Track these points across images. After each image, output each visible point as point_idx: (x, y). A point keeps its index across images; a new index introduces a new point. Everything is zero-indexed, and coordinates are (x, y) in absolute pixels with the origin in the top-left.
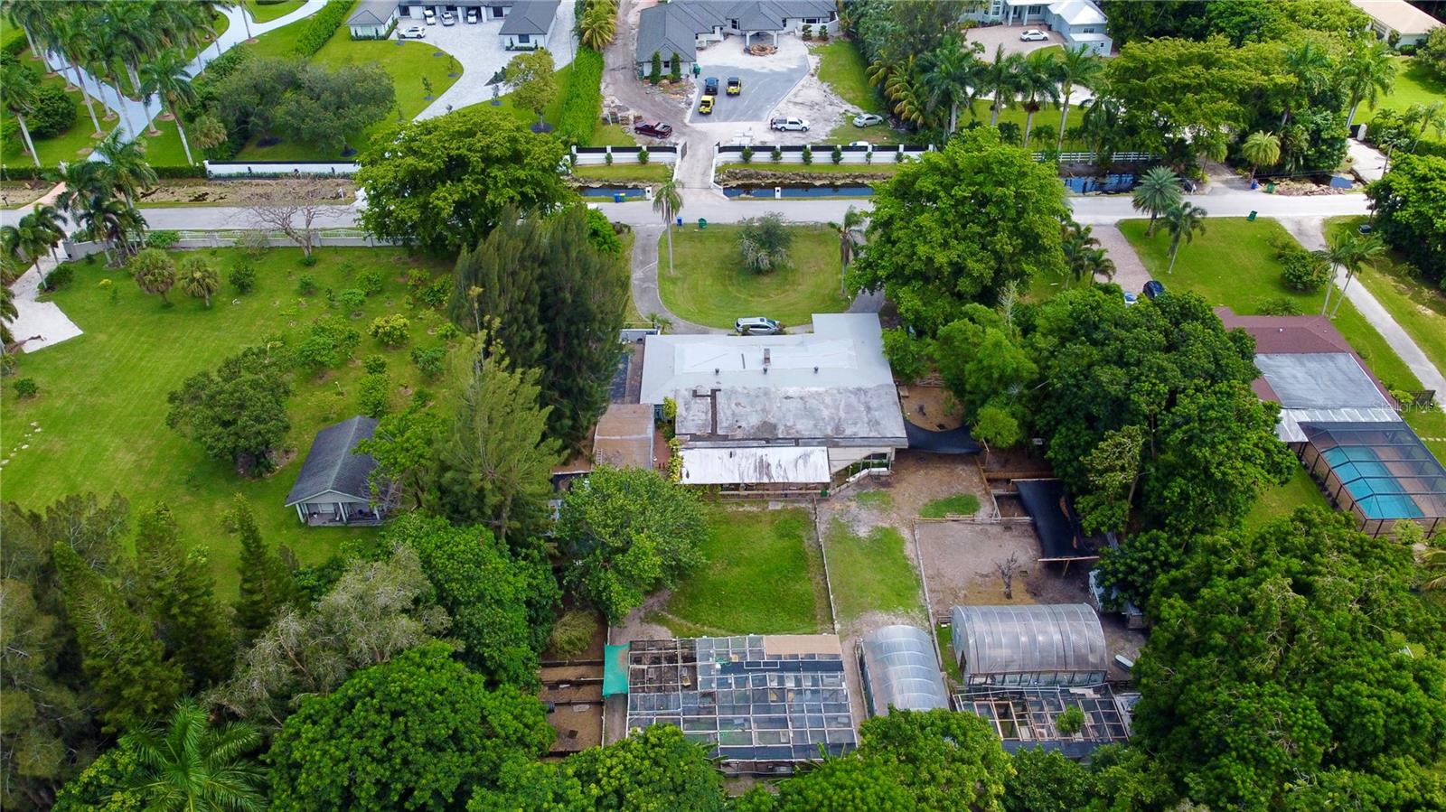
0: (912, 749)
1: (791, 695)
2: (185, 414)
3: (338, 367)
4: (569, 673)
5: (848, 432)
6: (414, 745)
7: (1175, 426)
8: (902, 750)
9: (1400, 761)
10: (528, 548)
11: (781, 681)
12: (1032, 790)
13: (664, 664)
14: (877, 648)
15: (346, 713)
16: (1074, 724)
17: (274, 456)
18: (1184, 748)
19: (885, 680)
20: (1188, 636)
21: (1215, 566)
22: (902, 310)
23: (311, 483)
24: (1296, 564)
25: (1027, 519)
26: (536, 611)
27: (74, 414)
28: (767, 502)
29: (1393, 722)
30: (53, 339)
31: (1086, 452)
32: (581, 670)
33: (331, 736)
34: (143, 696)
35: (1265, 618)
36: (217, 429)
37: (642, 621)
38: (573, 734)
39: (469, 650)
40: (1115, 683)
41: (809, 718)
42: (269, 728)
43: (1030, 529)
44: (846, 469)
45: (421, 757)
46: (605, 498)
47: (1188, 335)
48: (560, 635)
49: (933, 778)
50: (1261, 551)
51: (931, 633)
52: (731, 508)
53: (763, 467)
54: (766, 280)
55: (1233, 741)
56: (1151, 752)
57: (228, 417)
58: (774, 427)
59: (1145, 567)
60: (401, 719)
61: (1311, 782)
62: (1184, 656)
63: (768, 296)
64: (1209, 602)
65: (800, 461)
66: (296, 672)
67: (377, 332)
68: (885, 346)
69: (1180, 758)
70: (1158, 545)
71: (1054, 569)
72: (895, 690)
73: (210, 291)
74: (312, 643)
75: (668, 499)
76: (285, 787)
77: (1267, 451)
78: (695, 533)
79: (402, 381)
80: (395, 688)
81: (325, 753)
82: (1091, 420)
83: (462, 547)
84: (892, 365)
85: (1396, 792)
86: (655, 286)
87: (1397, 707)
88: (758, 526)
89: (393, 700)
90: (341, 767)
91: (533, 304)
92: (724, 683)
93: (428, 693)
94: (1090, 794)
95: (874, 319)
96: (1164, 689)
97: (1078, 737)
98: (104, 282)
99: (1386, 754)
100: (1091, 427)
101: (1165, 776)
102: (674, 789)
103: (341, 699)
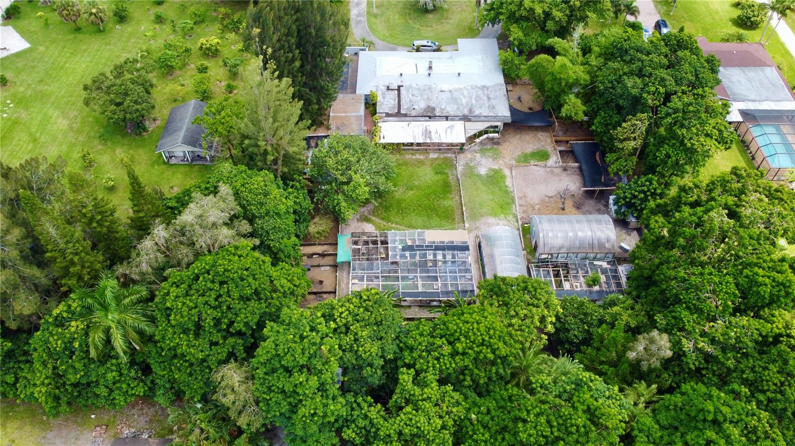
0: (506, 299)
1: (440, 263)
2: (94, 98)
3: (180, 69)
4: (319, 249)
5: (477, 113)
6: (233, 299)
7: (668, 115)
8: (501, 299)
9: (777, 313)
10: (293, 181)
11: (435, 255)
12: (570, 319)
13: (371, 246)
14: (488, 238)
15: (195, 282)
16: (595, 281)
17: (147, 123)
18: (655, 299)
19: (492, 256)
20: (663, 237)
21: (683, 199)
22: (511, 39)
23: (169, 139)
24: (731, 200)
25: (577, 165)
26: (299, 216)
27: (31, 96)
28: (429, 153)
29: (775, 291)
30: (13, 50)
31: (615, 128)
32: (325, 248)
33: (187, 294)
34: (81, 271)
35: (709, 231)
36: (113, 107)
37: (358, 220)
38: (321, 282)
39: (262, 243)
40: (619, 259)
41: (450, 276)
42: (154, 287)
43: (577, 170)
44: (475, 135)
45: (237, 305)
46: (336, 154)
47: (682, 58)
48: (313, 229)
49: (517, 314)
50: (711, 191)
51: (519, 229)
52: (408, 156)
53: (427, 133)
54: (431, 16)
55: (684, 298)
56: (636, 299)
57: (118, 100)
58: (434, 109)
59: (642, 196)
60: (225, 286)
61: (725, 322)
62: (661, 249)
63: (431, 26)
64: (679, 220)
65: (449, 130)
66: (166, 256)
67: (202, 47)
68: (501, 60)
69: (653, 304)
70: (651, 183)
71: (589, 194)
72: (498, 262)
73: (102, 21)
74: (174, 241)
75: (373, 153)
76: (164, 320)
77: (720, 131)
78: (388, 173)
79: (219, 78)
80: (220, 269)
81: (184, 303)
82: (619, 108)
83: (256, 186)
84: (503, 71)
85: (772, 329)
86: (364, 19)
87: (778, 282)
88: (424, 167)
89: (220, 276)
90: (193, 311)
91: (293, 37)
92: (403, 256)
93: (240, 272)
94: (601, 322)
95: (494, 43)
96: (647, 266)
97: (597, 288)
98: (39, 14)
99: (769, 308)
100: (619, 113)
101: (643, 313)
102: (376, 324)
103: (191, 275)
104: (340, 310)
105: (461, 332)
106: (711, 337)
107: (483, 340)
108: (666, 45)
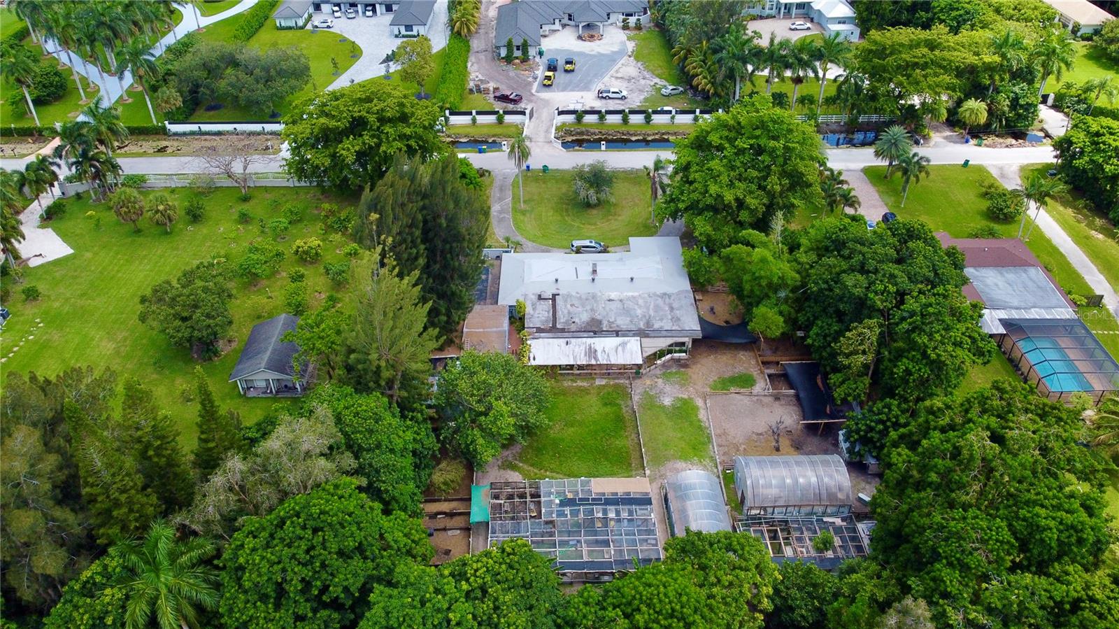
0: (703, 560)
1: (612, 523)
2: (153, 312)
3: (268, 278)
4: (445, 507)
5: (656, 326)
6: (330, 553)
7: (903, 319)
8: (696, 561)
9: (1070, 568)
10: (413, 412)
11: (605, 512)
12: (794, 592)
13: (517, 500)
14: (678, 487)
15: (279, 530)
16: (826, 544)
17: (220, 345)
18: (908, 560)
19: (683, 511)
20: (911, 476)
21: (932, 423)
22: (697, 234)
23: (248, 364)
24: (993, 422)
25: (792, 391)
26: (420, 459)
27: (67, 313)
28: (594, 379)
29: (1063, 537)
30: (51, 257)
31: (836, 340)
32: (454, 505)
33: (268, 546)
34: (128, 516)
35: (969, 461)
36: (178, 323)
37: (500, 467)
38: (447, 552)
39: (370, 485)
40: (858, 514)
41: (626, 540)
42: (221, 542)
43: (794, 399)
44: (655, 354)
45: (335, 562)
46: (472, 374)
47: (914, 250)
48: (438, 478)
49: (719, 581)
50: (967, 411)
51: (719, 477)
52: (567, 384)
53: (592, 352)
54: (594, 212)
55: (944, 552)
56: (884, 564)
57: (185, 314)
58: (600, 322)
59: (881, 427)
60: (320, 533)
61: (1002, 583)
62: (909, 491)
63: (595, 224)
64: (927, 449)
65: (620, 348)
66: (240, 500)
67: (297, 251)
68: (685, 261)
69: (905, 567)
70: (890, 410)
71: (811, 429)
72: (691, 518)
73: (170, 220)
74: (252, 478)
75: (519, 376)
76: (234, 584)
77: (972, 338)
78: (540, 401)
79: (317, 288)
80: (315, 510)
81: (263, 557)
82: (840, 315)
83: (364, 408)
84: (689, 275)
85: (1068, 592)
86: (509, 216)
87: (1067, 525)
88: (588, 397)
89: (314, 519)
90: (276, 568)
91: (418, 228)
92: (561, 514)
93: (340, 515)
94: (836, 596)
95: (674, 243)
96: (894, 516)
97: (830, 554)
98: (89, 213)
99: (1060, 563)
100: (840, 321)
101: (894, 581)
102: (523, 586)
103: (275, 519)
104: (475, 566)
105: (641, 599)
106: (986, 605)
107: (673, 610)
108: (894, 235)
